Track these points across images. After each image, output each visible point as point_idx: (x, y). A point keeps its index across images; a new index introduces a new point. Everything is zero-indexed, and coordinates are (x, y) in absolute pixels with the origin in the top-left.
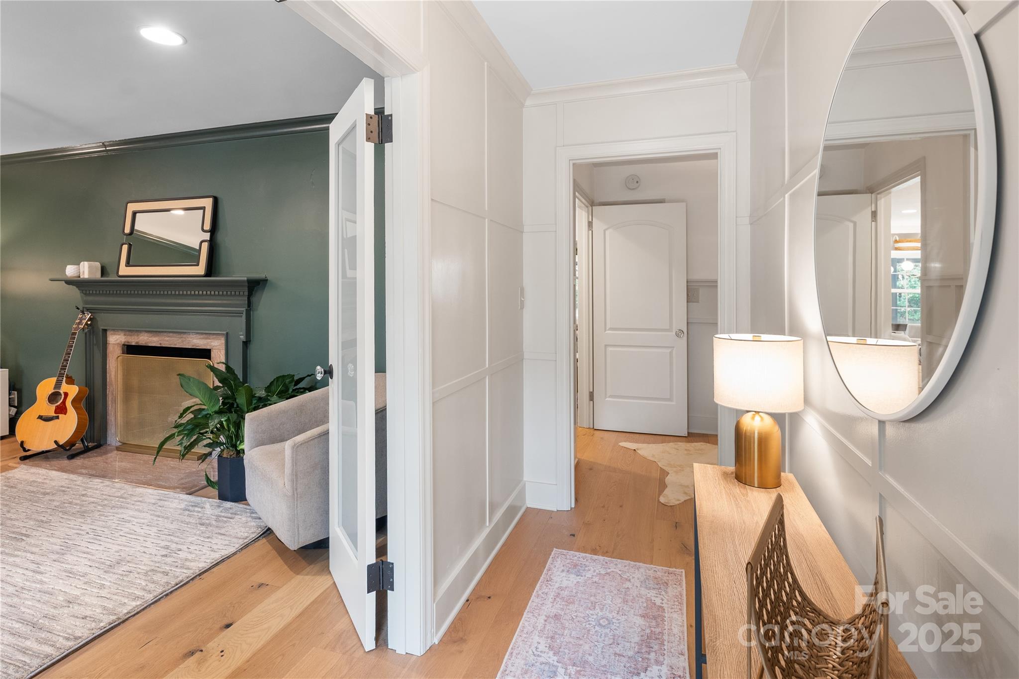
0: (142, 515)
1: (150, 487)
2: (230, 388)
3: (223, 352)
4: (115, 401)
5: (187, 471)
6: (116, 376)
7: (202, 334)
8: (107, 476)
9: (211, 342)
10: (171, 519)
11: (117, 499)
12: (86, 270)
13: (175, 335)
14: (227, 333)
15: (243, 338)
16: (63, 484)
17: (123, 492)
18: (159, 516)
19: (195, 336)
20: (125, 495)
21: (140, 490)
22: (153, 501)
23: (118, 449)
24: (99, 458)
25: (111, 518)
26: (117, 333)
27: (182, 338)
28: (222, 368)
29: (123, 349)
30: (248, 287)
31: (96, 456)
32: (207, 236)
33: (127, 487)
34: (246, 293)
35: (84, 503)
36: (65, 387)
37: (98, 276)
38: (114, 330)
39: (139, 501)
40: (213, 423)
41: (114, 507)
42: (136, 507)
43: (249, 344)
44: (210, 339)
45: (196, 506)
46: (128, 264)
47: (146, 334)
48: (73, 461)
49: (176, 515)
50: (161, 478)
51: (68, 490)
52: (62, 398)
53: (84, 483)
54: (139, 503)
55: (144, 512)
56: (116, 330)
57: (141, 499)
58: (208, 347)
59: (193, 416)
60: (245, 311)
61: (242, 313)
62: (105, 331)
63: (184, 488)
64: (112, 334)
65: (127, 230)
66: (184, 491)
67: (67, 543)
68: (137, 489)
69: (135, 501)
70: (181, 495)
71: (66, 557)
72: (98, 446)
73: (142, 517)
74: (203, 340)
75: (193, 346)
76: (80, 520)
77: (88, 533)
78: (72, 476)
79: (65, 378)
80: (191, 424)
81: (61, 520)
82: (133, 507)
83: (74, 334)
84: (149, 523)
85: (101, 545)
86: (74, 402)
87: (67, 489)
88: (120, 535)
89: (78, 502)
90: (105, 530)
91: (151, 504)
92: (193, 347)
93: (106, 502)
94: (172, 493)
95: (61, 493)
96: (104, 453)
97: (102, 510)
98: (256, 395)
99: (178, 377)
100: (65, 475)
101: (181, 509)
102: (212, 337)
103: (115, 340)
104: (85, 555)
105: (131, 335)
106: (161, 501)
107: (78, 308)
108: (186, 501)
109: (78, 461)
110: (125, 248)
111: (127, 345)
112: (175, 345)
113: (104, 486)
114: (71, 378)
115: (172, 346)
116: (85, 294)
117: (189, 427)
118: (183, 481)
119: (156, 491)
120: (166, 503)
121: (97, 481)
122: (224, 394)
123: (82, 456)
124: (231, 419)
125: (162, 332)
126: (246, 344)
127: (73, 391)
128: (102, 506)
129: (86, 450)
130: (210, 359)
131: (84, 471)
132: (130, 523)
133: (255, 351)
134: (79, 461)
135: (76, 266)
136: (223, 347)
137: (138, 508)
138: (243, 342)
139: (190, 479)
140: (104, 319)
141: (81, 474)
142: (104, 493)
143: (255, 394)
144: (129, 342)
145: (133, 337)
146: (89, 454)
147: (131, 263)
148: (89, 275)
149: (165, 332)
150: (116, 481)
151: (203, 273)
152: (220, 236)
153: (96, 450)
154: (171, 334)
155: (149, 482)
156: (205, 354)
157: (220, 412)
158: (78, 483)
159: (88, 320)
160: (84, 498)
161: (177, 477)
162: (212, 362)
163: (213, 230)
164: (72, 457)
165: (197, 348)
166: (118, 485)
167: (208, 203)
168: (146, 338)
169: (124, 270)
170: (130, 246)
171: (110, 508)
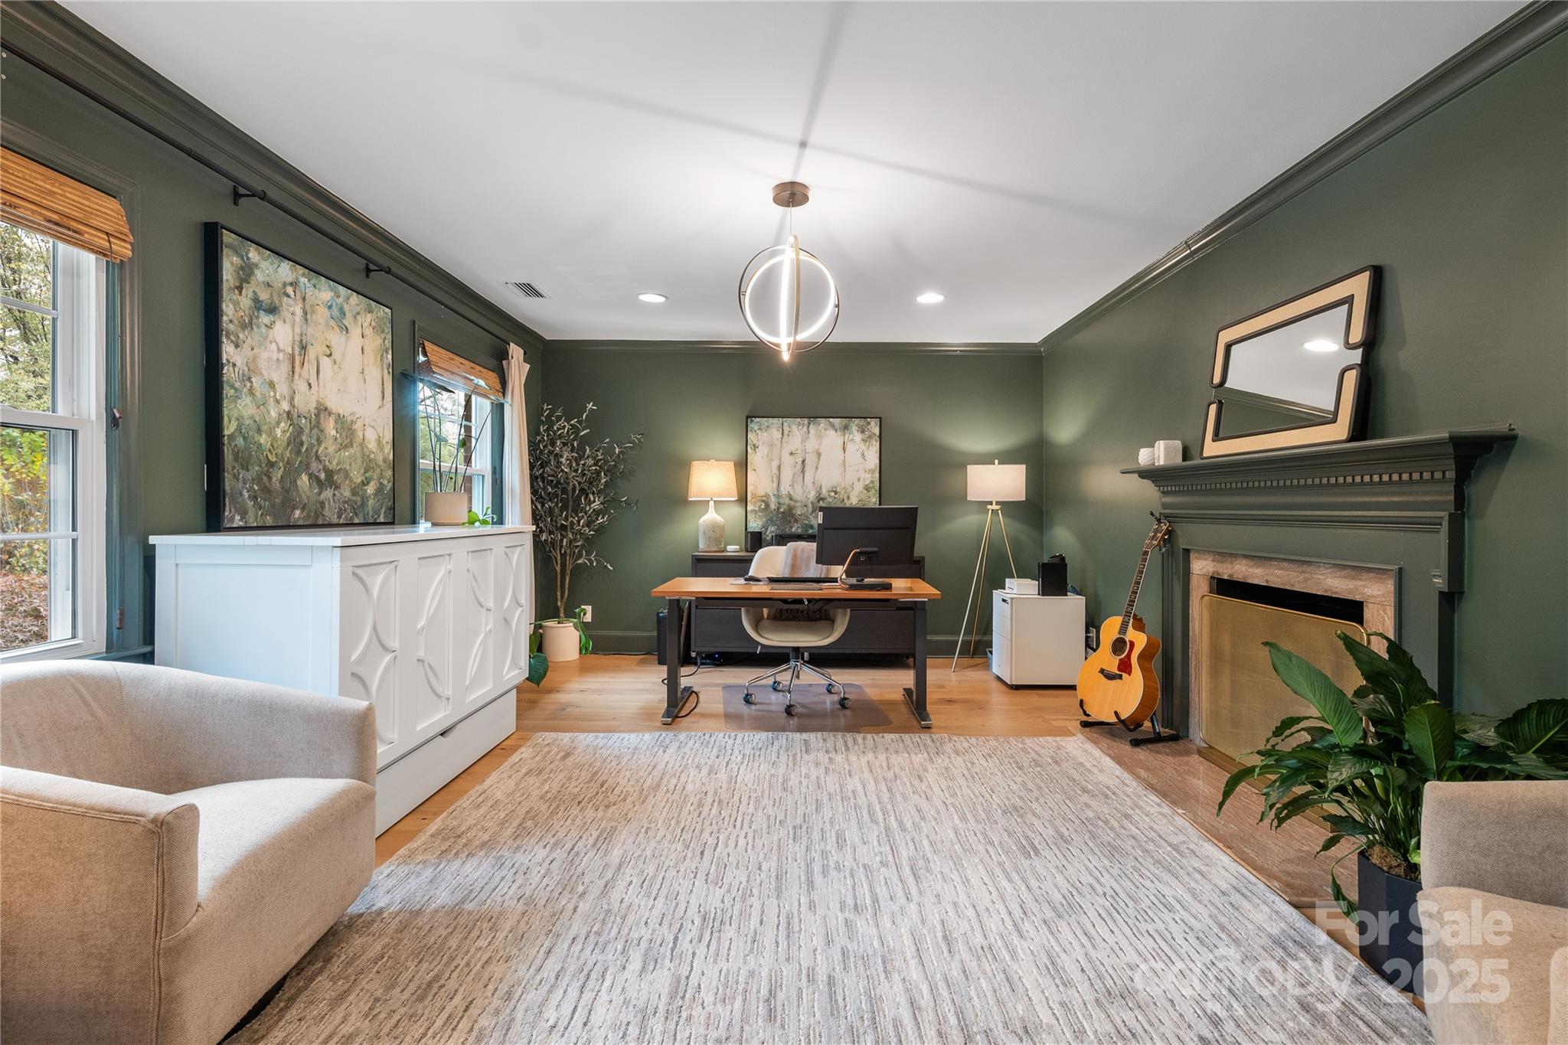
0: (1196, 908)
1: (1228, 851)
2: (1393, 697)
3: (1390, 612)
4: (1198, 669)
5: (1305, 848)
6: (1201, 627)
7: (1345, 567)
8: (1168, 796)
9: (1364, 586)
10: (1243, 949)
11: (1169, 848)
12: (1160, 453)
13: (1291, 566)
14: (1400, 569)
15: (1440, 582)
16: (1110, 783)
17: (1182, 838)
18: (1223, 928)
19: (1329, 570)
20: (1183, 848)
21: (1210, 850)
22: (1224, 886)
23: (1200, 752)
24: (1171, 759)
25: (1147, 883)
26: (1202, 556)
27: (1304, 572)
28: (1380, 648)
29: (1211, 584)
30: (1455, 459)
31: (1167, 755)
32: (1356, 357)
33: (1191, 831)
34: (1451, 475)
35: (1123, 830)
36: (1132, 634)
37: (1178, 460)
38: (1198, 551)
39: (1200, 873)
40: (1340, 773)
41: (1159, 862)
42: (1193, 884)
43: (1460, 599)
44: (1361, 580)
45: (1303, 947)
46: (1217, 437)
47: (1244, 561)
48: (1137, 750)
49: (1256, 947)
50: (1252, 840)
51: (1113, 797)
52: (1128, 649)
53: (1136, 794)
54: (1199, 877)
55: (1200, 902)
56: (1204, 551)
57: (1203, 868)
58: (1358, 598)
59: (1309, 738)
60: (1447, 518)
61: (1441, 524)
62: (1187, 552)
63: (1289, 885)
64: (1197, 558)
65: (1217, 380)
66: (1286, 893)
67: (1073, 896)
68: (1206, 844)
69: (1194, 868)
70: (1277, 899)
71: (1063, 925)
72: (1174, 738)
73: (1194, 912)
74: (1347, 582)
75: (1327, 591)
76: (1105, 861)
77: (1105, 894)
78: (1126, 776)
79: (1132, 620)
80: (1294, 758)
81: (1084, 848)
82: (1187, 878)
83: (1146, 553)
84: (1201, 935)
85: (1113, 932)
86: (1141, 657)
87: (1111, 795)
88: (1147, 931)
89: (1116, 825)
90: (1130, 904)
91: (1217, 890)
92: (1326, 594)
93: (1151, 847)
94: (1262, 886)
95: (1103, 798)
96: (1180, 752)
97: (1140, 860)
98: (1465, 736)
99: (1267, 648)
100: (1118, 770)
101: (1270, 936)
102: (1365, 576)
103: (1202, 567)
104: (1084, 940)
105: (1222, 562)
106: (1237, 894)
107: (1152, 514)
108: (1284, 919)
109: (1142, 754)
110: (1213, 408)
111: (1218, 579)
112: (1293, 585)
113: (1161, 813)
114: (1140, 620)
115: (1287, 587)
116: (1163, 492)
117: (1292, 762)
118: (1290, 868)
119: (1236, 864)
120: (1245, 903)
121: (1154, 798)
122: (1374, 710)
123: (1150, 746)
124: (1390, 777)
125: (1271, 559)
126: (1450, 600)
127: (1139, 640)
128: (1143, 851)
129: (1158, 739)
130: (1361, 623)
131: (1143, 773)
132: (1171, 915)
133: (1471, 615)
134: (1143, 752)
135: (1150, 449)
136: (1390, 600)
137: (1195, 886)
138: (1441, 593)
139: (1305, 871)
140: (1187, 535)
141: (1137, 777)
142: (1156, 827)
143: (1465, 732)
144: (1218, 574)
145: (1225, 565)
146: (1160, 746)
147: (1220, 435)
148: (1165, 461)
149: (1275, 559)
150: (1180, 811)
151: (1344, 436)
152: (1386, 354)
153: (1171, 743)
154: (1285, 564)
155: (1229, 840)
156: (1352, 610)
157: (1360, 752)
158: (1129, 790)
159: (1165, 534)
160: (1126, 823)
161: (1282, 851)
162: (1365, 629)
163: (1370, 344)
164: (1136, 743)
165: (1334, 596)
166: (1180, 821)
167: (1359, 287)
168: (1244, 568)
169: (1213, 449)
170: (1220, 404)
171: (1152, 862)
